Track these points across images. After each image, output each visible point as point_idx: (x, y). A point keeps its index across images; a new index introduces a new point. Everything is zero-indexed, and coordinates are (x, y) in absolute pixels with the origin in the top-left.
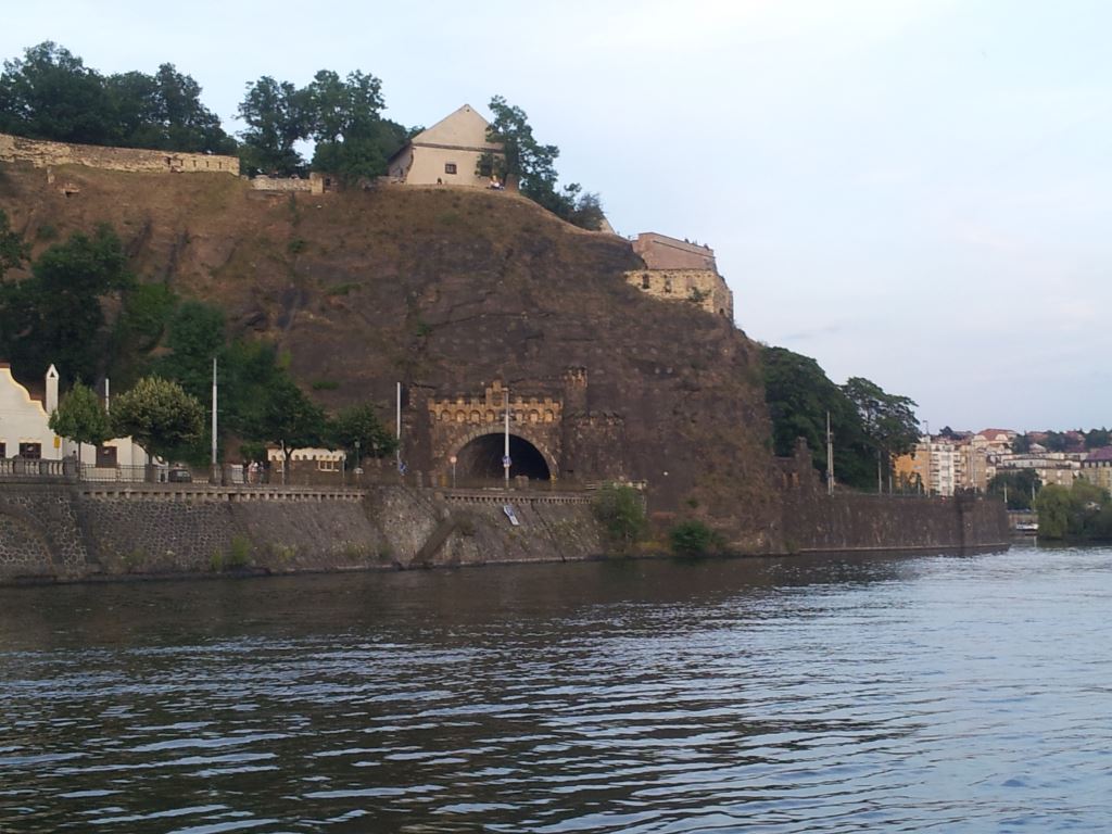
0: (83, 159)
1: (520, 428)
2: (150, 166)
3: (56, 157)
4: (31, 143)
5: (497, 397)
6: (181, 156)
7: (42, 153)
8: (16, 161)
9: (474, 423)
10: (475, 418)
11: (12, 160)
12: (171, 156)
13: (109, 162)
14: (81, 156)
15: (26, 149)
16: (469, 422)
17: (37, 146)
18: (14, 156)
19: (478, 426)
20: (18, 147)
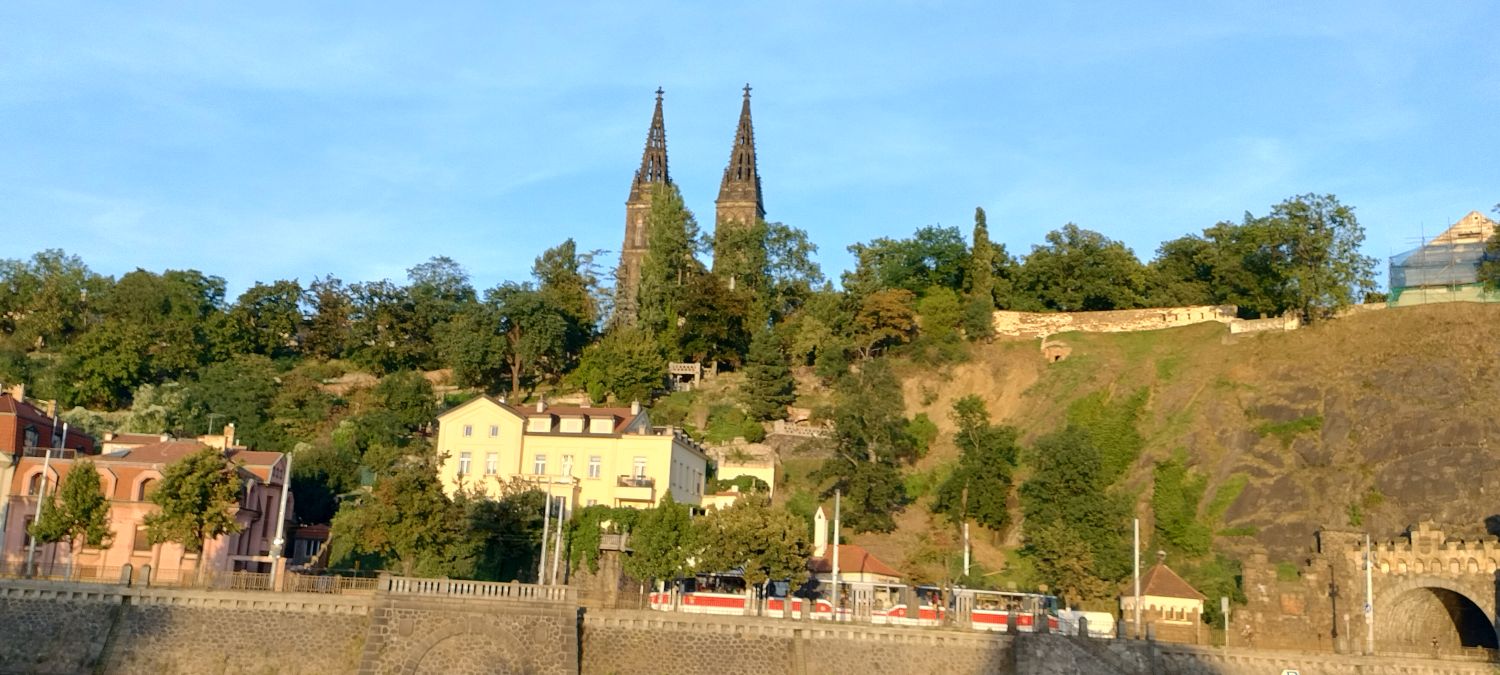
0: (1083, 326)
1: (1456, 581)
2: (1144, 324)
3: (1059, 326)
4: (1038, 317)
5: (1425, 542)
6: (1175, 311)
7: (1047, 325)
8: (1021, 334)
9: (1400, 575)
10: (1403, 568)
11: (1017, 334)
12: (1165, 312)
13: (1107, 325)
14: (1081, 323)
15: (1033, 322)
16: (1395, 574)
17: (1042, 319)
18: (1019, 330)
19: (1406, 578)
20: (1023, 321)
